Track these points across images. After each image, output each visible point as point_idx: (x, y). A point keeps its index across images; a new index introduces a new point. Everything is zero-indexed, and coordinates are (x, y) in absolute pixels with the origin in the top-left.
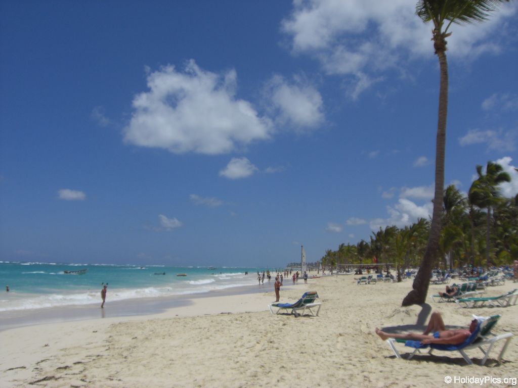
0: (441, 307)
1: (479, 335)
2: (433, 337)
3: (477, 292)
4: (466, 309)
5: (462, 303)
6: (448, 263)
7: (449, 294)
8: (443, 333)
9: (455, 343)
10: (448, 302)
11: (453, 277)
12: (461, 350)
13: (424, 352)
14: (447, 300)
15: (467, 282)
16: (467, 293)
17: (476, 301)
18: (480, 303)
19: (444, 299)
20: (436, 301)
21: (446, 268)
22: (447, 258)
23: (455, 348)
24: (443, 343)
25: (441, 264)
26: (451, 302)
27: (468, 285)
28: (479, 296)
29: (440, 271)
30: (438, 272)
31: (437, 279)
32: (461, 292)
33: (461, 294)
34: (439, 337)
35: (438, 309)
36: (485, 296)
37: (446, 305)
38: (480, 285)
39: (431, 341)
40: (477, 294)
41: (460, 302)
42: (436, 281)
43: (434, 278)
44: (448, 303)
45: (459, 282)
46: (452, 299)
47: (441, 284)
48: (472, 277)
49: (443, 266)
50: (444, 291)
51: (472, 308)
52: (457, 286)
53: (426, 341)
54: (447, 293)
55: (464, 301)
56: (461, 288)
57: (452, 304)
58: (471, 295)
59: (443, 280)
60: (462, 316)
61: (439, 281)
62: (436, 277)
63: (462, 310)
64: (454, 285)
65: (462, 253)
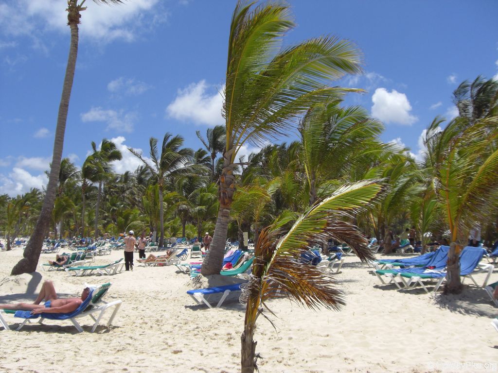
0: (51, 275)
1: (91, 303)
2: (45, 306)
3: (87, 261)
4: (75, 277)
5: (71, 272)
6: (59, 233)
7: (60, 263)
8: (55, 302)
9: (66, 312)
10: (58, 270)
11: (63, 247)
12: (73, 318)
13: (35, 322)
14: (56, 268)
15: (76, 251)
16: (77, 262)
17: (85, 270)
18: (89, 272)
19: (53, 267)
20: (46, 270)
21: (56, 238)
22: (58, 227)
23: (67, 317)
24: (55, 312)
25: (52, 234)
26: (61, 270)
27: (78, 254)
28: (87, 265)
29: (51, 241)
30: (48, 241)
31: (47, 248)
32: (70, 260)
33: (70, 263)
34: (50, 306)
35: (48, 278)
36: (93, 265)
37: (56, 273)
38: (89, 255)
39: (42, 310)
40: (86, 263)
41: (70, 270)
42: (46, 250)
43: (44, 247)
44: (58, 272)
45: (68, 251)
46: (62, 268)
47: (51, 253)
48: (81, 247)
49: (53, 235)
50: (55, 260)
51: (81, 276)
52: (67, 255)
53: (37, 311)
54: (57, 262)
55: (73, 270)
56: (70, 257)
57: (62, 272)
58: (80, 264)
59: (53, 249)
60: (72, 284)
61: (49, 250)
62: (45, 246)
63: (72, 278)
64: (64, 254)
65: (72, 224)
